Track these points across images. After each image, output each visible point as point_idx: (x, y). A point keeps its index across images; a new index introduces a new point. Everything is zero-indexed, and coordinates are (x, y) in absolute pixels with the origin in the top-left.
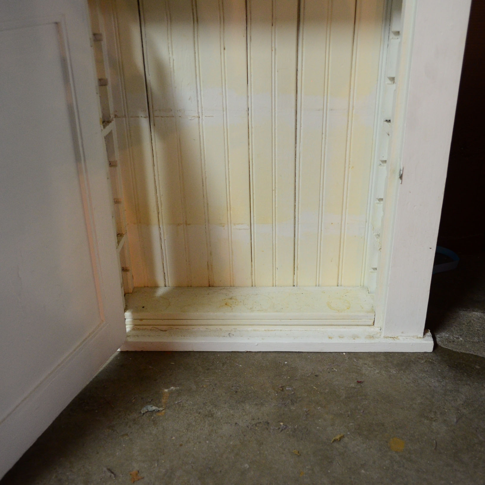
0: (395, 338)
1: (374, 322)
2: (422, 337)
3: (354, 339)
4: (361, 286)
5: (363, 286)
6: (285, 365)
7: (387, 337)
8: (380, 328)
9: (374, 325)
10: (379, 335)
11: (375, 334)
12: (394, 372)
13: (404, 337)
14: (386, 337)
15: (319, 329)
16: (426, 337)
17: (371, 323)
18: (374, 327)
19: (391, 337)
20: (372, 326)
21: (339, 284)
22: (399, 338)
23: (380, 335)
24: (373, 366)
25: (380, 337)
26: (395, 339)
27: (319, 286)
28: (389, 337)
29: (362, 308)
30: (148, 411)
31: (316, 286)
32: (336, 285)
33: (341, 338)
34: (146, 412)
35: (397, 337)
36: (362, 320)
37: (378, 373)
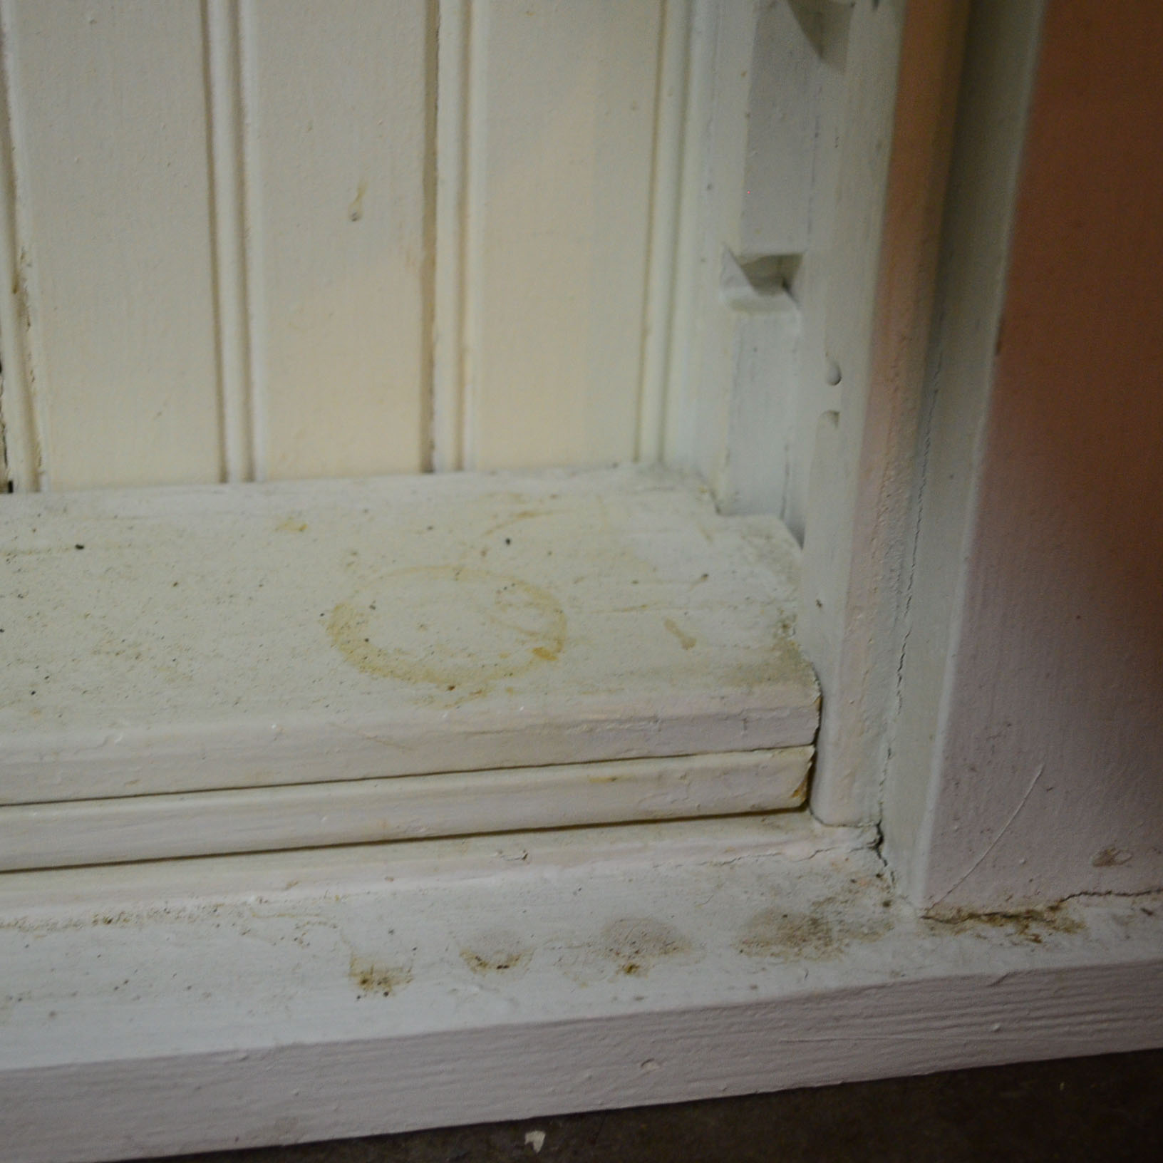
0: (1031, 916)
1: (811, 775)
3: (630, 969)
4: (636, 459)
5: (660, 458)
7: (957, 920)
8: (872, 835)
9: (805, 806)
10: (870, 901)
11: (830, 900)
14: (949, 915)
15: (252, 899)
17: (784, 789)
18: (816, 825)
19: (992, 917)
20: (796, 816)
21: (444, 453)
22: (1076, 910)
23: (887, 904)
25: (889, 927)
26: (1034, 928)
27: (250, 477)
28: (972, 916)
29: (688, 644)
31: (224, 478)
32: (413, 457)
33: (492, 974)
35: (1053, 909)
36: (697, 763)
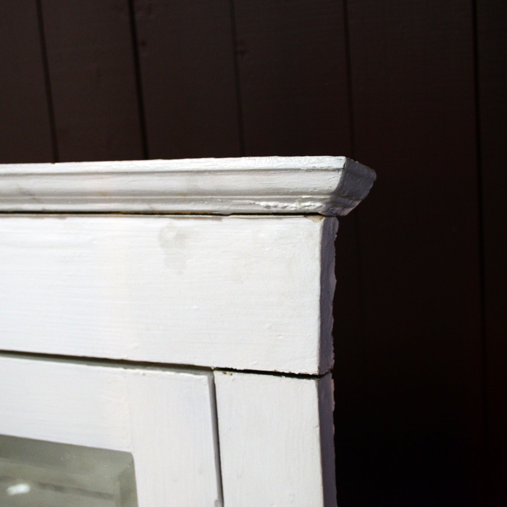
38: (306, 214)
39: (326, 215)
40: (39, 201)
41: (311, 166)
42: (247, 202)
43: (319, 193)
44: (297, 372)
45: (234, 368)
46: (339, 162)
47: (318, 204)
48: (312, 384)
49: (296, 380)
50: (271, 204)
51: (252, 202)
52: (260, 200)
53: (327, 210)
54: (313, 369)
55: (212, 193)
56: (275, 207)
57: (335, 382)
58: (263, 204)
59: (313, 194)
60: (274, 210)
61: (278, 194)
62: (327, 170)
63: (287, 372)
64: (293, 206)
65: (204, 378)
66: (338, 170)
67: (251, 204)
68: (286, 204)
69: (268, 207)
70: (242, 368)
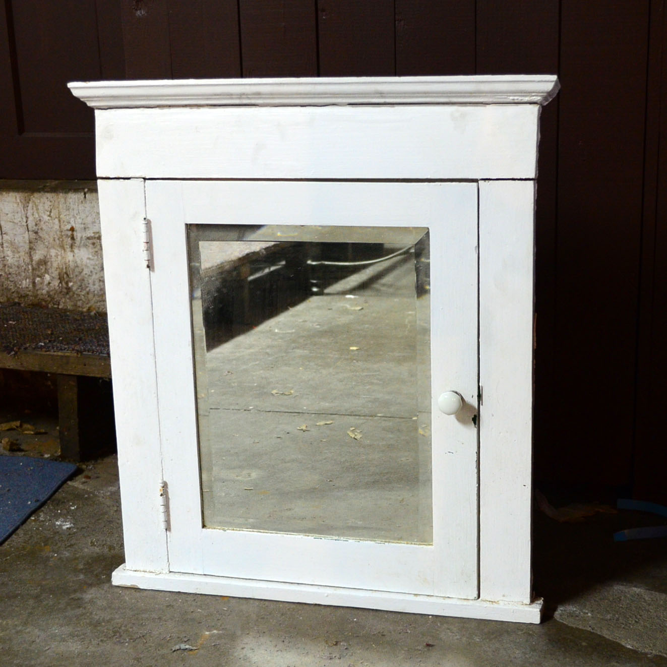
2: (528, 603)
6: (353, 621)
12: (477, 640)
13: (506, 603)
16: (534, 605)
19: (490, 601)
22: (500, 602)
24: (457, 632)
26: (494, 603)
28: (487, 600)
30: (180, 649)
34: (178, 650)
35: (497, 601)
37: (457, 639)
38: (531, 103)
39: (541, 104)
40: (385, 97)
41: (540, 79)
42: (504, 97)
43: (539, 93)
44: (524, 178)
45: (491, 178)
46: (554, 78)
47: (539, 98)
48: (532, 182)
49: (523, 182)
50: (516, 98)
51: (506, 97)
52: (510, 96)
53: (541, 102)
54: (532, 175)
55: (487, 92)
56: (517, 99)
57: (538, 185)
58: (511, 98)
59: (537, 93)
60: (516, 101)
61: (521, 93)
62: (548, 81)
63: (519, 178)
64: (526, 99)
65: (475, 184)
66: (553, 81)
67: (505, 98)
68: (523, 98)
69: (514, 99)
70: (495, 178)
